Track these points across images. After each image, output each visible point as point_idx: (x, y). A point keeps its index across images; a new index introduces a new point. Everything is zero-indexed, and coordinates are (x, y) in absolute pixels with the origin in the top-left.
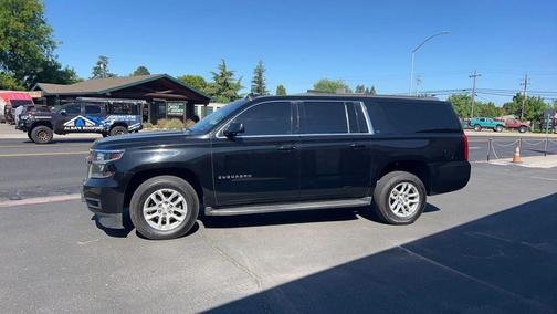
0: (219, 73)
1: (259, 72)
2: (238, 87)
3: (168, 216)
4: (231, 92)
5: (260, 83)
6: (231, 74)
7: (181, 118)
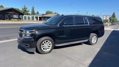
0: (24, 8)
1: (33, 8)
2: (28, 11)
3: (47, 47)
4: (27, 13)
5: (33, 11)
6: (27, 8)
7: (17, 19)
